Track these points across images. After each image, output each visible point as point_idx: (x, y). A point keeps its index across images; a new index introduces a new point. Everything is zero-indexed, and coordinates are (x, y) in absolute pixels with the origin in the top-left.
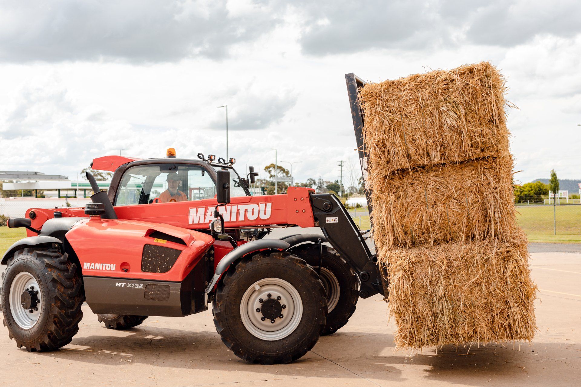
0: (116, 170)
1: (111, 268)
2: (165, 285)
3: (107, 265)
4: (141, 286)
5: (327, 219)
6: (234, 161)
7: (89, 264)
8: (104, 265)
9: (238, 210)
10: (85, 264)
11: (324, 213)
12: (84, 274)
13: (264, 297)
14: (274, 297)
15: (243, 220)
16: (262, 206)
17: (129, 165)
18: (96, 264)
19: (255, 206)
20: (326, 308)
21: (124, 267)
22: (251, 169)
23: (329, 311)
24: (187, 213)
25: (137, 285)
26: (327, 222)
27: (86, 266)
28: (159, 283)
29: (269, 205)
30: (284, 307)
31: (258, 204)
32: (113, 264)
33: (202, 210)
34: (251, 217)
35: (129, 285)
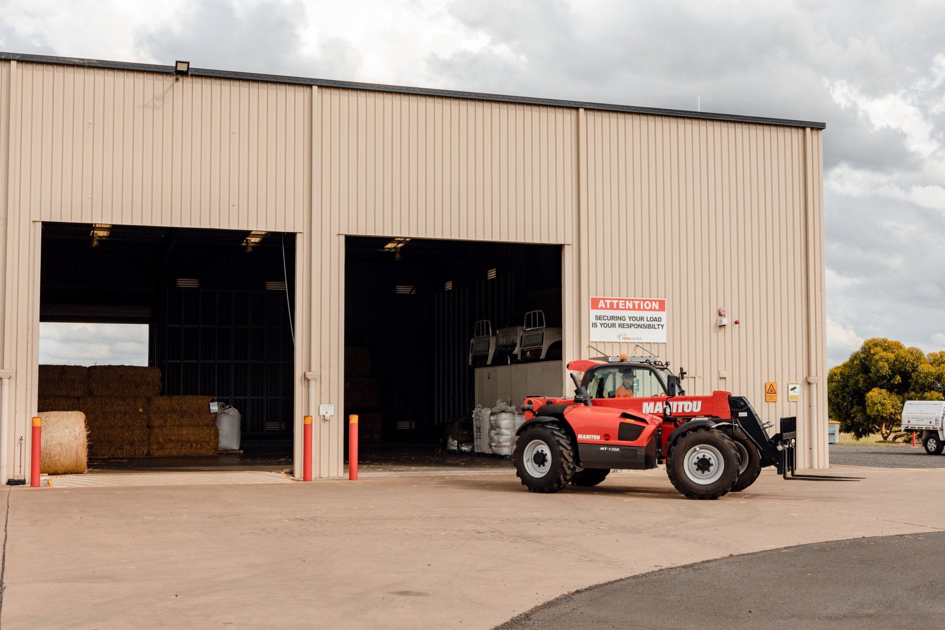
0: (586, 370)
1: (597, 438)
2: (634, 450)
3: (594, 436)
4: (618, 450)
5: (740, 413)
6: (669, 363)
7: (582, 435)
8: (592, 436)
9: (678, 405)
10: (579, 435)
11: (737, 410)
12: (578, 442)
13: (701, 456)
14: (707, 457)
15: (681, 412)
16: (695, 403)
17: (596, 367)
18: (587, 435)
19: (690, 403)
20: (739, 471)
21: (607, 437)
22: (681, 369)
23: (741, 473)
24: (642, 405)
25: (615, 449)
26: (739, 416)
27: (580, 437)
28: (626, 448)
29: (700, 403)
30: (712, 465)
31: (692, 402)
32: (599, 435)
33: (652, 404)
34: (686, 410)
35: (610, 449)
